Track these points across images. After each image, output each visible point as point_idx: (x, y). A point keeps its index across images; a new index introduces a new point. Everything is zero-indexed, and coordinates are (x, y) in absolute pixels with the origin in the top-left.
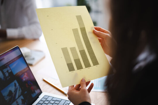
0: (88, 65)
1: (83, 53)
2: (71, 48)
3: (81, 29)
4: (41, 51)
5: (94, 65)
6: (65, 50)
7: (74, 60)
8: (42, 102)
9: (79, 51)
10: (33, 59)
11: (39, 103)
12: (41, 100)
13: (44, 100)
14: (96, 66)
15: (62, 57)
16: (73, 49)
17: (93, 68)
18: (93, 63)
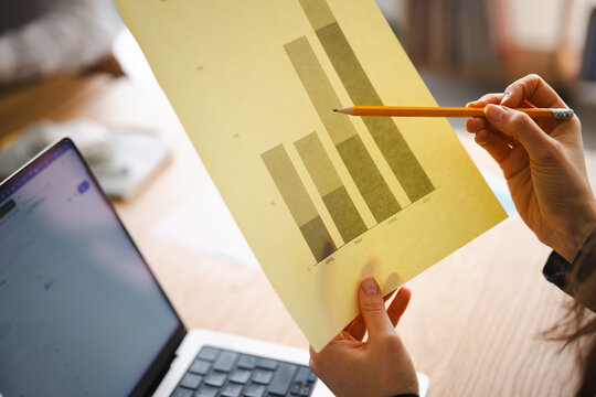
0: (385, 208)
1: (352, 151)
2: (298, 144)
3: (320, 33)
4: (150, 132)
5: (414, 198)
6: (275, 161)
7: (324, 199)
8: (194, 381)
9: (337, 147)
10: (124, 172)
11: (181, 386)
12: (189, 372)
13: (202, 367)
14: (421, 200)
15: (273, 203)
16: (308, 146)
17: (412, 213)
18: (406, 187)
